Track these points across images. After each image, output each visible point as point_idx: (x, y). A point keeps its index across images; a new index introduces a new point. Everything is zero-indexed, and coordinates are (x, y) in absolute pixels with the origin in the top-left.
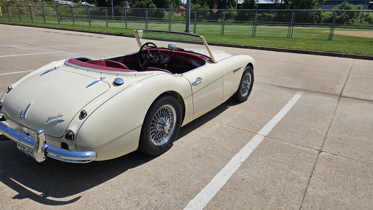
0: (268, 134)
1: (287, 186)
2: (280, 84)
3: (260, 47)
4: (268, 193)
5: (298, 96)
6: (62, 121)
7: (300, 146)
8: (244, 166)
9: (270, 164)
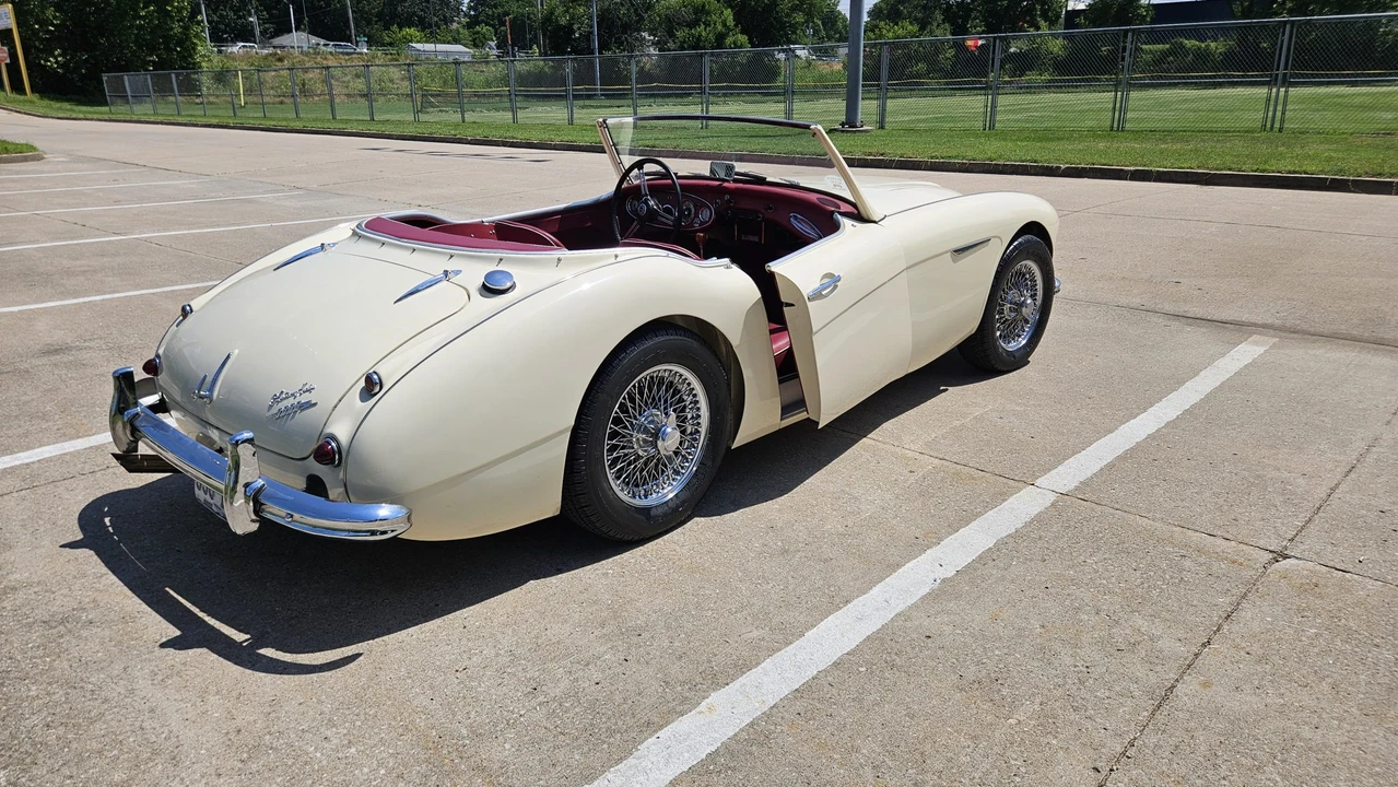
0: (1077, 488)
1: (1097, 671)
2: (1182, 309)
3: (1132, 168)
4: (1011, 687)
5: (1248, 352)
6: (310, 405)
7: (1198, 534)
8: (945, 592)
9: (1052, 590)
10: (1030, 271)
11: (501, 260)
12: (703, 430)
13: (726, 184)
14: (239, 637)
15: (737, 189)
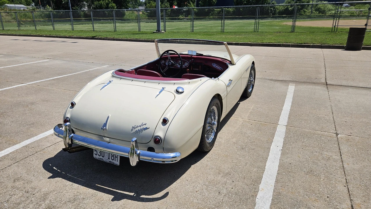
1: (328, 165)
2: (271, 78)
4: (315, 172)
5: (292, 87)
6: (147, 128)
7: (319, 131)
8: (284, 152)
9: (304, 149)
11: (175, 83)
14: (132, 194)
15: (196, 57)
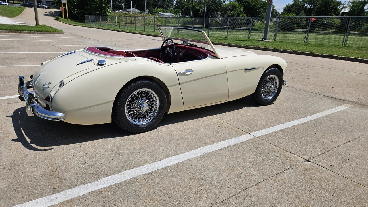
0: (262, 136)
1: (230, 181)
2: (329, 95)
3: (340, 56)
4: (204, 181)
5: (342, 108)
6: (49, 87)
7: (287, 152)
8: (205, 156)
9: (234, 160)
10: (275, 78)
11: (106, 57)
12: (158, 107)
13: (186, 46)
14: (29, 140)
15: (189, 48)
